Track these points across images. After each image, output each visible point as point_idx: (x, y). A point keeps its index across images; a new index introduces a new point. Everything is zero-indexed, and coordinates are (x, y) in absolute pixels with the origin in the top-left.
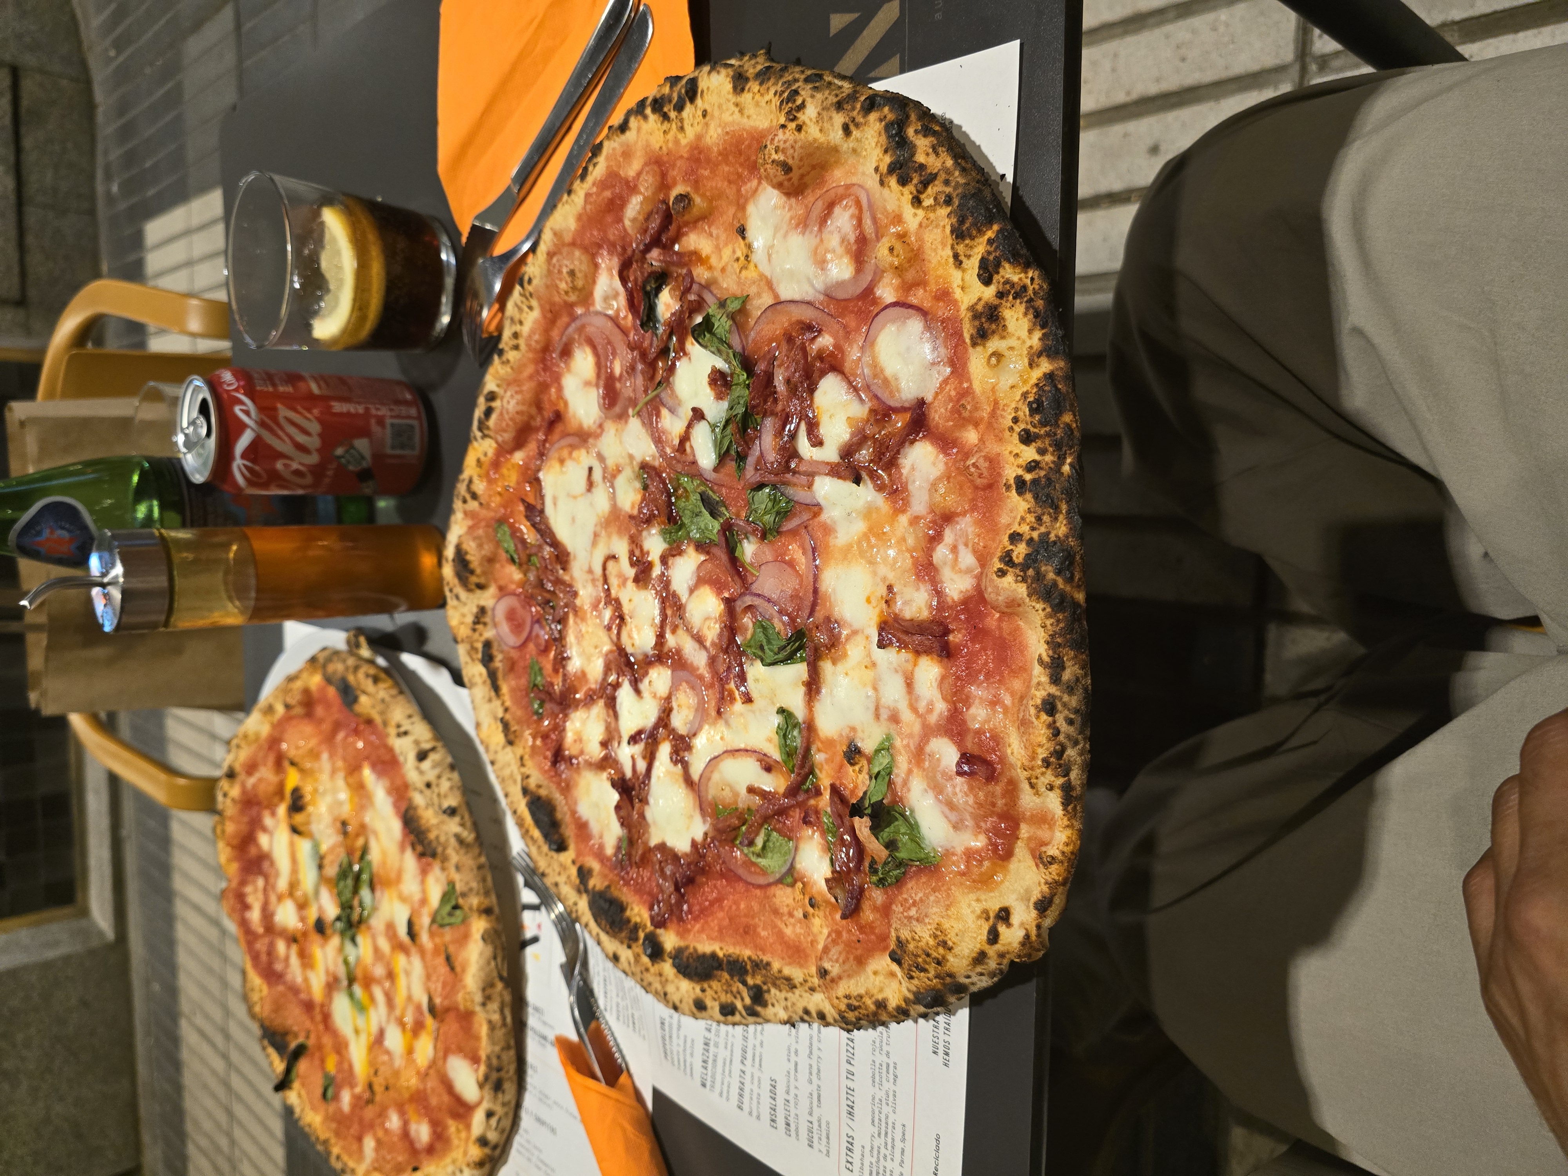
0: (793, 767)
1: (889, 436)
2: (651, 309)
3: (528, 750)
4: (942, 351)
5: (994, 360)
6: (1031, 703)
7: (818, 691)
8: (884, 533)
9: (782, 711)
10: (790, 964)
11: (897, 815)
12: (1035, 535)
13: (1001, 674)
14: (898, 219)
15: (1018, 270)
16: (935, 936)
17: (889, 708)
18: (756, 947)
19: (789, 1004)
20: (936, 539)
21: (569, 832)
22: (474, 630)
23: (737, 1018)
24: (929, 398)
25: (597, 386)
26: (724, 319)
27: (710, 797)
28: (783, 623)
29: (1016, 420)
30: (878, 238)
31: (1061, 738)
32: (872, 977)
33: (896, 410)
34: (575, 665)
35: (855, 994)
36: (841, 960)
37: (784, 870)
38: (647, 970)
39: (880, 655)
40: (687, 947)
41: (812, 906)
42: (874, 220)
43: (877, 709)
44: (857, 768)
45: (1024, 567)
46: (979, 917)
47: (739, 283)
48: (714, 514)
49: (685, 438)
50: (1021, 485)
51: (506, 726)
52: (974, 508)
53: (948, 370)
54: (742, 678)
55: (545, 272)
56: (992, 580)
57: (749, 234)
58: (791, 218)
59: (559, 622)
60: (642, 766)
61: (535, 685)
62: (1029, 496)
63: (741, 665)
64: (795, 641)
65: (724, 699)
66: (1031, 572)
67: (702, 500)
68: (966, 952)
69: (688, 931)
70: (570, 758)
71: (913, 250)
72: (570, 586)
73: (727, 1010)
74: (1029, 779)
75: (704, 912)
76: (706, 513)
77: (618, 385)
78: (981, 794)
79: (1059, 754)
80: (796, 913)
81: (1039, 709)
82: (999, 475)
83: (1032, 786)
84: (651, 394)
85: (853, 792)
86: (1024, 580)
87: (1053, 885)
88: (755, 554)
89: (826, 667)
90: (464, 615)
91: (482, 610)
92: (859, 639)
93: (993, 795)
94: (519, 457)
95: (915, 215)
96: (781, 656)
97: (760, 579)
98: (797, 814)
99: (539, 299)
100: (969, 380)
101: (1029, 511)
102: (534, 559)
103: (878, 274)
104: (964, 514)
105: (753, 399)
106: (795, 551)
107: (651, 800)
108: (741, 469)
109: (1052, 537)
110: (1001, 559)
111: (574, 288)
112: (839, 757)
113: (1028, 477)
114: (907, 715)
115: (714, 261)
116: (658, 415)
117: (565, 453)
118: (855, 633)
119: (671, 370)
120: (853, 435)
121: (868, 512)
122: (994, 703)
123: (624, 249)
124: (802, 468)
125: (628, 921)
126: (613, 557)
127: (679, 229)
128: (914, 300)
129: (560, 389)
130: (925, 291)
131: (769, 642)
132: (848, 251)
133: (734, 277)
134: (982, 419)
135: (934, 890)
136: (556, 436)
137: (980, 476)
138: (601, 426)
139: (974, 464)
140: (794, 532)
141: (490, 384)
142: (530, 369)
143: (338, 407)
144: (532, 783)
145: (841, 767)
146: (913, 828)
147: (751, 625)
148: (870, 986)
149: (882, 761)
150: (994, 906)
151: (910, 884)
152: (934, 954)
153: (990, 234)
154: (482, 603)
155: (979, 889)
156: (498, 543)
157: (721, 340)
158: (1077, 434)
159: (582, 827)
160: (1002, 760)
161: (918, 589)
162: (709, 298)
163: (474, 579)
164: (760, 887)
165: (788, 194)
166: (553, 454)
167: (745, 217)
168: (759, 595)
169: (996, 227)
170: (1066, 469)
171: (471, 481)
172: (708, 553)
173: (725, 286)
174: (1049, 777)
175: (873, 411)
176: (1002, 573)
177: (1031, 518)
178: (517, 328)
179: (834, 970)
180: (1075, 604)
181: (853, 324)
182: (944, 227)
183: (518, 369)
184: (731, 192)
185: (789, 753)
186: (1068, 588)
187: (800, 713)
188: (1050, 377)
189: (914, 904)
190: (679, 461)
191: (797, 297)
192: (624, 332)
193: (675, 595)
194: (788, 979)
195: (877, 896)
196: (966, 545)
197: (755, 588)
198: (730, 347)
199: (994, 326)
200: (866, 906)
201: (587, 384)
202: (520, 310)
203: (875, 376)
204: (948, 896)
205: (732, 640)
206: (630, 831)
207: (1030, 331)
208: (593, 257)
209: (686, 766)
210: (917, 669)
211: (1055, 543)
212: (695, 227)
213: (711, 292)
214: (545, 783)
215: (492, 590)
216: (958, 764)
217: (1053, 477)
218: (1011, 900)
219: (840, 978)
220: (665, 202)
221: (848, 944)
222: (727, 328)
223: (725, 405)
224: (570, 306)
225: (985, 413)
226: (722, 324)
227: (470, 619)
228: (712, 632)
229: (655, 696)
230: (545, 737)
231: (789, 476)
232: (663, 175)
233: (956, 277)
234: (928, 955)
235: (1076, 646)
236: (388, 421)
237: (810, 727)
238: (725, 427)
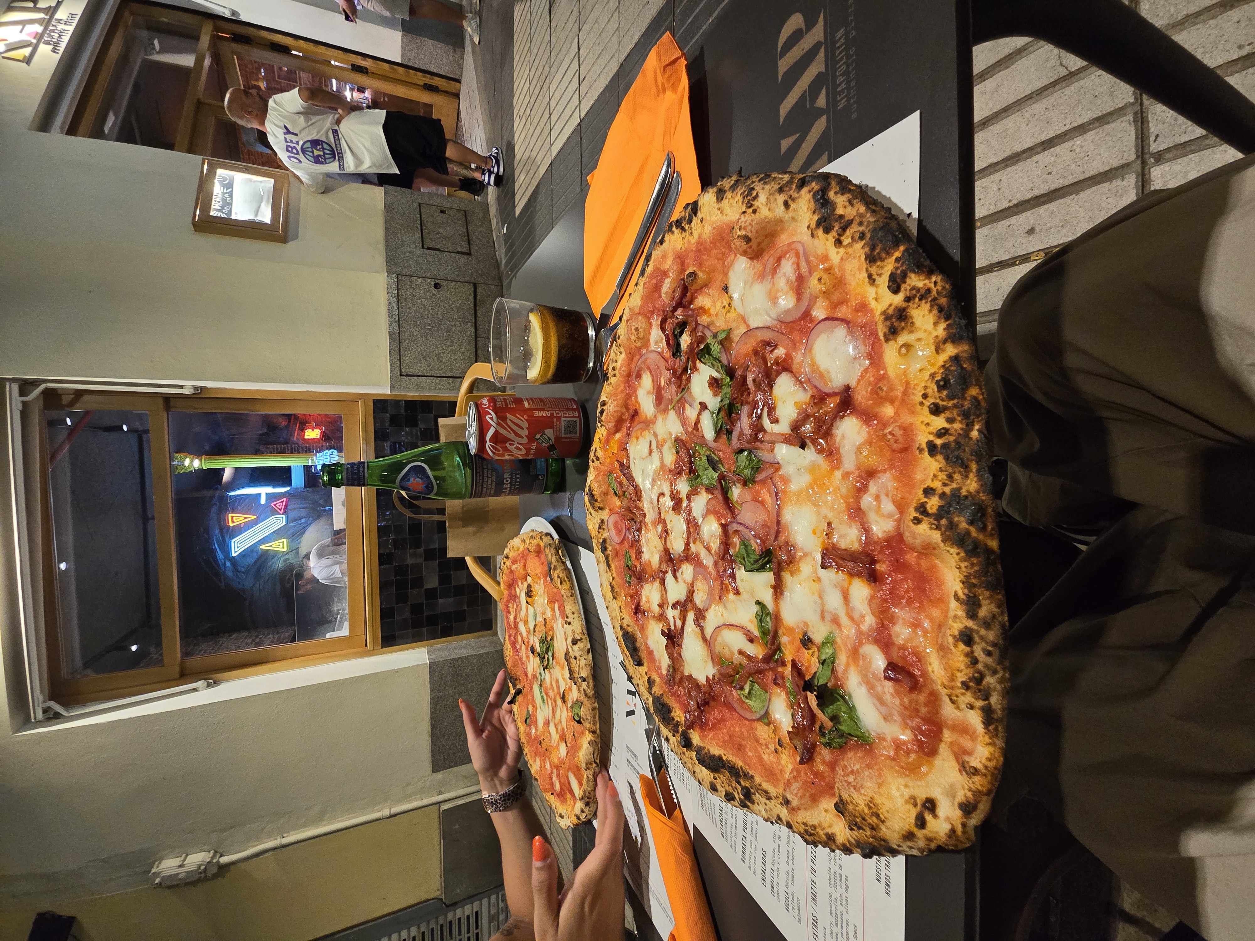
0: (767, 642)
1: (826, 414)
2: (679, 345)
3: (623, 603)
4: (862, 348)
5: (904, 350)
6: (949, 632)
7: (782, 593)
8: (824, 484)
9: (758, 603)
10: (767, 782)
11: (839, 697)
12: (947, 490)
13: (921, 602)
14: (825, 258)
15: (922, 277)
16: (870, 808)
17: (831, 612)
18: (745, 762)
19: (768, 809)
20: (862, 490)
21: (643, 655)
22: (599, 532)
23: (736, 803)
24: (853, 384)
25: (653, 393)
26: (716, 344)
27: (717, 652)
28: (757, 543)
29: (925, 396)
30: (811, 274)
31: (980, 666)
32: (824, 813)
33: (829, 395)
34: (646, 556)
35: (811, 824)
36: (799, 795)
37: (762, 712)
38: (684, 753)
39: (823, 573)
40: (704, 747)
41: (780, 746)
42: (808, 261)
43: (822, 612)
44: (810, 651)
45: (938, 516)
46: (907, 802)
47: (725, 322)
48: (715, 469)
49: (697, 422)
50: (932, 449)
51: (612, 588)
52: (892, 467)
53: (867, 362)
54: (733, 576)
55: (626, 332)
56: (908, 527)
57: (731, 290)
58: (755, 274)
59: (637, 531)
60: (679, 623)
61: (627, 566)
62: (940, 457)
63: (732, 569)
64: (765, 557)
65: (724, 590)
66: (944, 522)
67: (708, 460)
68: (897, 827)
69: (706, 736)
70: (644, 611)
71: (837, 278)
72: (642, 510)
73: (729, 797)
74: (949, 696)
75: (714, 727)
76: (711, 469)
77: (663, 392)
78: (906, 700)
79: (979, 680)
80: (769, 746)
81: (956, 639)
82: (913, 440)
83: (953, 702)
84: (680, 396)
85: (807, 668)
86: (938, 528)
87: (977, 793)
88: (739, 495)
89: (786, 575)
90: (594, 524)
91: (602, 521)
92: (808, 559)
93: (917, 702)
94: (618, 436)
95: (838, 252)
96: (755, 566)
97: (742, 512)
98: (770, 675)
99: (624, 347)
100: (885, 368)
101: (941, 470)
102: (627, 494)
103: (813, 300)
104: (885, 471)
105: (733, 394)
106: (765, 495)
107: (683, 646)
108: (729, 439)
109: (964, 492)
110: (917, 509)
111: (638, 338)
112: (798, 642)
113: (939, 442)
114: (844, 620)
115: (712, 312)
116: (684, 409)
117: (639, 432)
118: (806, 555)
119: (689, 379)
120: (799, 414)
121: (813, 469)
122: (916, 625)
123: (664, 312)
124: (767, 438)
125: (673, 719)
126: (662, 494)
127: (692, 294)
128: (839, 315)
129: (636, 397)
130: (848, 306)
131: (748, 556)
132: (791, 289)
133: (723, 318)
134: (897, 397)
135: (869, 766)
136: (635, 423)
137: (896, 441)
138: (655, 416)
139: (890, 433)
140: (764, 482)
141: (603, 398)
142: (622, 387)
143: (537, 414)
144: (625, 622)
145: (799, 649)
146: (852, 710)
147: (738, 543)
148: (822, 820)
149: (828, 652)
150: (922, 795)
151: (850, 754)
152: (869, 821)
153: (897, 254)
154: (602, 518)
155: (906, 776)
156: (609, 484)
157: (716, 359)
158: (983, 404)
159: (651, 653)
160: (924, 674)
161: (850, 527)
162: (708, 334)
163: (597, 504)
164: (747, 719)
165: (751, 259)
166: (634, 434)
167: (727, 279)
168: (741, 524)
169: (902, 248)
170: (975, 434)
171: (596, 450)
172: (713, 494)
173: (718, 325)
174: (968, 698)
175: (813, 397)
176: (917, 521)
177: (942, 476)
178: (614, 365)
179: (795, 802)
180: (989, 551)
181: (798, 338)
182: (860, 256)
183: (616, 388)
184: (719, 266)
185: (765, 633)
186: (981, 537)
187: (770, 606)
188: (955, 359)
189: (852, 772)
190: (695, 436)
191: (761, 325)
192: (666, 360)
193: (694, 519)
194: (766, 792)
195: (825, 754)
196: (887, 495)
197: (740, 518)
198: (720, 362)
199: (903, 324)
200: (818, 760)
201: (649, 393)
202: (616, 354)
203: (813, 372)
204: (880, 775)
205: (726, 551)
206: (673, 662)
207: (935, 324)
208: (649, 319)
209: (702, 629)
210: (851, 587)
211: (966, 497)
212: (701, 292)
213: (709, 329)
214: (632, 624)
215: (607, 511)
216: (886, 670)
217: (962, 441)
218: (937, 793)
219: (799, 809)
220: (683, 280)
221: (805, 783)
222: (718, 350)
223: (719, 399)
224: (639, 349)
225: (899, 392)
226: (716, 348)
227: (597, 526)
228: (715, 545)
229: (685, 582)
230: (632, 597)
231: (758, 444)
232: (683, 263)
233: (871, 292)
234: (864, 819)
235: (992, 587)
236: (563, 420)
237: (777, 618)
238: (718, 413)
